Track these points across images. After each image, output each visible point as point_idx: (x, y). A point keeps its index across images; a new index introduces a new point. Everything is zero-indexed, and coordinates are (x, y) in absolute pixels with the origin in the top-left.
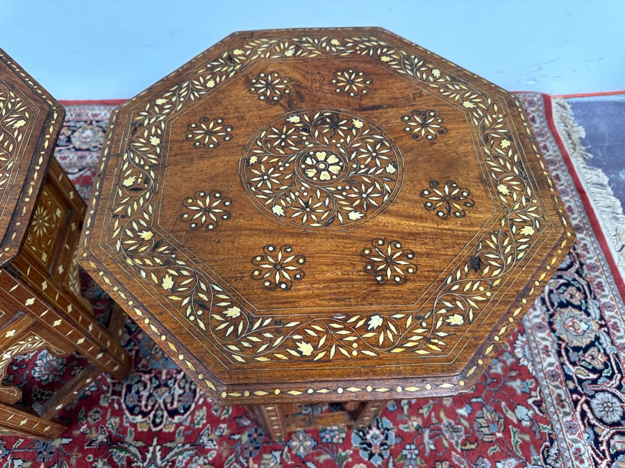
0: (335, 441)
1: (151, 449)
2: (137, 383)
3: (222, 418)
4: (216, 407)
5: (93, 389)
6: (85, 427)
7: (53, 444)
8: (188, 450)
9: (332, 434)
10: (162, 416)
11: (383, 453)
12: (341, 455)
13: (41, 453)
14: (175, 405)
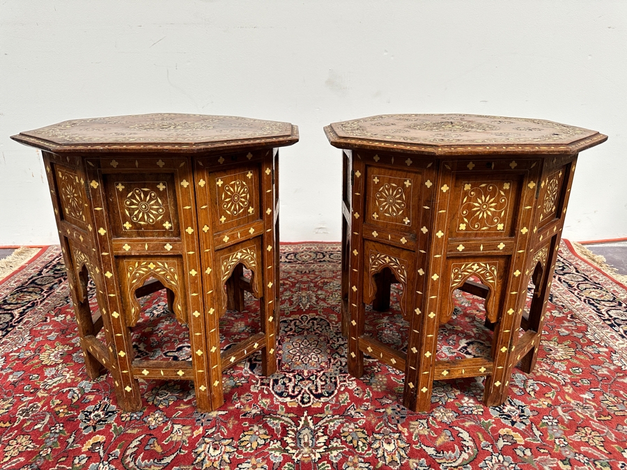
0: (474, 413)
1: (303, 418)
2: (283, 378)
3: (365, 399)
4: (357, 392)
5: (243, 382)
6: (239, 404)
7: (210, 414)
8: (339, 419)
9: (471, 409)
10: (309, 398)
11: (524, 421)
12: (483, 422)
13: (199, 420)
14: (320, 391)
